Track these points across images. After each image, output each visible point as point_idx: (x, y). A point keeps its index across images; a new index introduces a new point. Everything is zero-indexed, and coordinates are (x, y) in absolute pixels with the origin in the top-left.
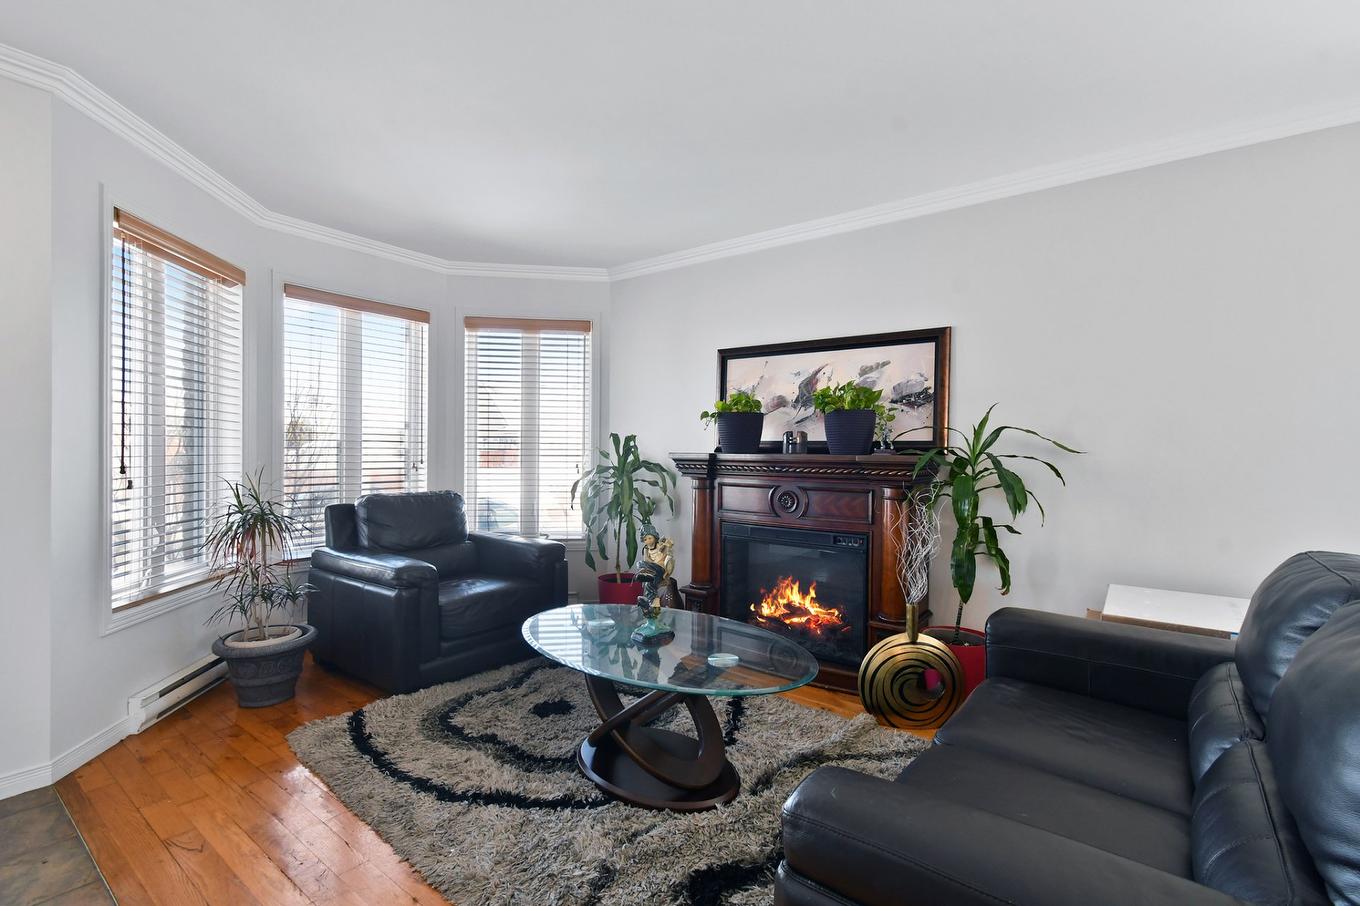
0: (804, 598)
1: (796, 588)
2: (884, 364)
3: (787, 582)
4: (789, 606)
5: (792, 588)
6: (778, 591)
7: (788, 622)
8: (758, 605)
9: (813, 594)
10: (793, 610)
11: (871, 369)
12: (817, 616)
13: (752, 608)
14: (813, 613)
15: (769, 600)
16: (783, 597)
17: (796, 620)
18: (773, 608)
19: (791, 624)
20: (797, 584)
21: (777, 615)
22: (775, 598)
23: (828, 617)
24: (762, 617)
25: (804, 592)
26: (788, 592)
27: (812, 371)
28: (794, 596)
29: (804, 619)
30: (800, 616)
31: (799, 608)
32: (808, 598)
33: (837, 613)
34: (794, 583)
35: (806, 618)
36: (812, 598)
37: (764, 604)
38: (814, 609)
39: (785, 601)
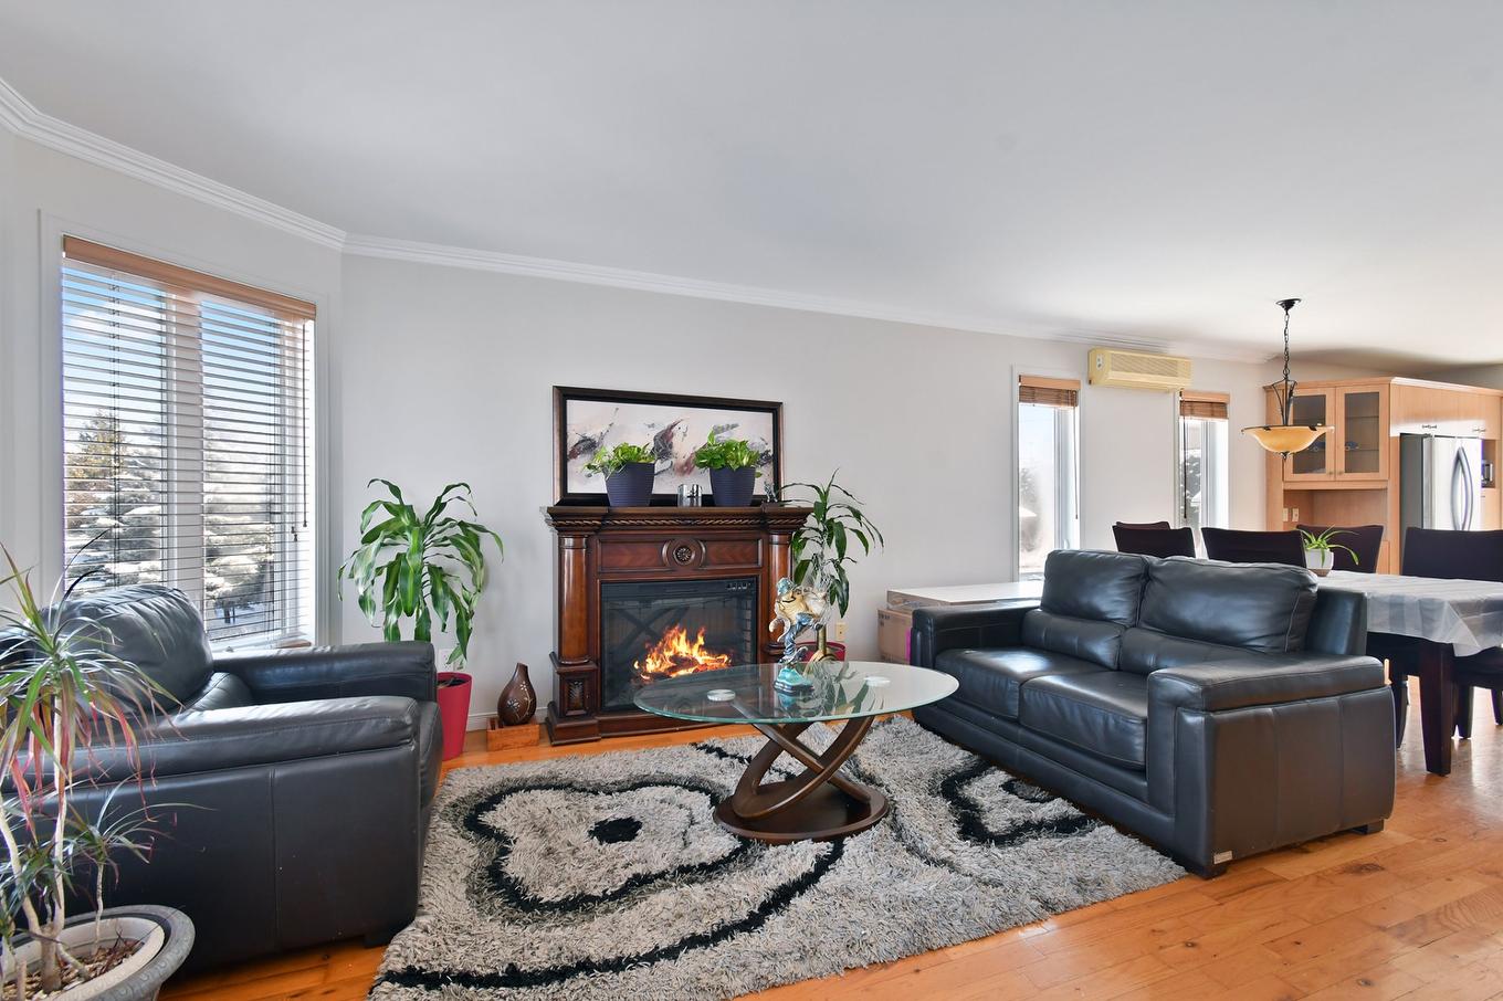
0: (691, 647)
1: (683, 637)
2: (734, 426)
3: (673, 631)
4: (675, 658)
5: (679, 639)
6: (664, 642)
7: (674, 675)
8: (643, 663)
9: (701, 641)
10: (680, 662)
11: (723, 430)
12: (706, 665)
13: (636, 666)
14: (701, 662)
15: (654, 655)
16: (669, 649)
17: (682, 672)
18: (658, 663)
19: (679, 678)
20: (685, 632)
21: (662, 670)
22: (661, 651)
23: (717, 664)
24: (646, 674)
25: (691, 640)
26: (675, 642)
27: (666, 425)
28: (681, 646)
29: (691, 671)
30: (687, 667)
31: (686, 660)
32: (696, 646)
33: (726, 659)
34: (681, 632)
35: (693, 669)
36: (700, 646)
37: (649, 660)
38: (702, 658)
39: (671, 654)
